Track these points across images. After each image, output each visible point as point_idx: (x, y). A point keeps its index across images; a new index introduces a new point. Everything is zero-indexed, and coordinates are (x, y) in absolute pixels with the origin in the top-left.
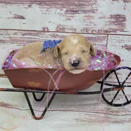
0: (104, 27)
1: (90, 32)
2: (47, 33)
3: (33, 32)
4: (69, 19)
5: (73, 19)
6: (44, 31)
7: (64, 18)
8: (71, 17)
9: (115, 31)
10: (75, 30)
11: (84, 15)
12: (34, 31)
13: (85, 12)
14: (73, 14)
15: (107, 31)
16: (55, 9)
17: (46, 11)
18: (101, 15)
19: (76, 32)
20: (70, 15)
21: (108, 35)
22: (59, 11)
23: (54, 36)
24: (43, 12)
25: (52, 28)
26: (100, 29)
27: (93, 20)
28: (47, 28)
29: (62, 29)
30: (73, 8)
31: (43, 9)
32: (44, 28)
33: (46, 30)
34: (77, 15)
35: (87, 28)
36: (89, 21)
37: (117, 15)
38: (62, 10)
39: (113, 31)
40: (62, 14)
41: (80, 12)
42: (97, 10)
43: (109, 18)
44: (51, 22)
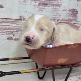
1: (56, 21)
2: (24, 22)
3: (10, 20)
4: (41, 10)
5: (44, 10)
7: (37, 9)
9: (72, 20)
11: (52, 7)
12: (12, 19)
13: (53, 5)
14: (44, 6)
17: (24, 2)
22: (33, 3)
24: (21, 3)
26: (63, 19)
27: (58, 12)
30: (44, 2)
32: (21, 17)
36: (56, 12)
37: (73, 10)
38: (36, 2)
40: (36, 5)
41: (49, 5)
42: (61, 4)
43: (68, 11)
44: (26, 12)
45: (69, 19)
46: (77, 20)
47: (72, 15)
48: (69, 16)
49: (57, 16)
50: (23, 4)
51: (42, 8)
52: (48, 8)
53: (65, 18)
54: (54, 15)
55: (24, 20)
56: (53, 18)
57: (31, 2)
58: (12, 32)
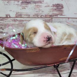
0: (49, 13)
1: (39, 16)
2: (10, 19)
4: (24, 8)
6: (7, 17)
7: (20, 8)
8: (26, 6)
9: (57, 15)
10: (29, 15)
11: (35, 5)
13: (35, 3)
14: (27, 4)
15: (51, 16)
16: (14, 1)
17: (8, 3)
18: (46, 5)
19: (30, 17)
20: (25, 5)
21: (52, 18)
22: (16, 3)
23: (15, 21)
24: (5, 4)
25: (13, 15)
26: (47, 14)
27: (41, 8)
28: (9, 15)
29: (20, 15)
31: (5, 2)
32: (7, 15)
33: (8, 16)
34: (30, 5)
35: (37, 14)
36: (38, 9)
37: (57, 5)
38: (18, 2)
39: (56, 16)
40: (19, 4)
41: (31, 3)
42: (43, 1)
43: (52, 6)
44: (11, 11)
45: (53, 14)
46: (63, 14)
47: (57, 10)
48: (52, 11)
49: (40, 12)
50: (7, 5)
51: (24, 6)
52: (30, 6)
53: (48, 13)
54: (37, 12)
55: (10, 17)
56: (35, 14)
57: (14, 2)
58: (2, 27)
